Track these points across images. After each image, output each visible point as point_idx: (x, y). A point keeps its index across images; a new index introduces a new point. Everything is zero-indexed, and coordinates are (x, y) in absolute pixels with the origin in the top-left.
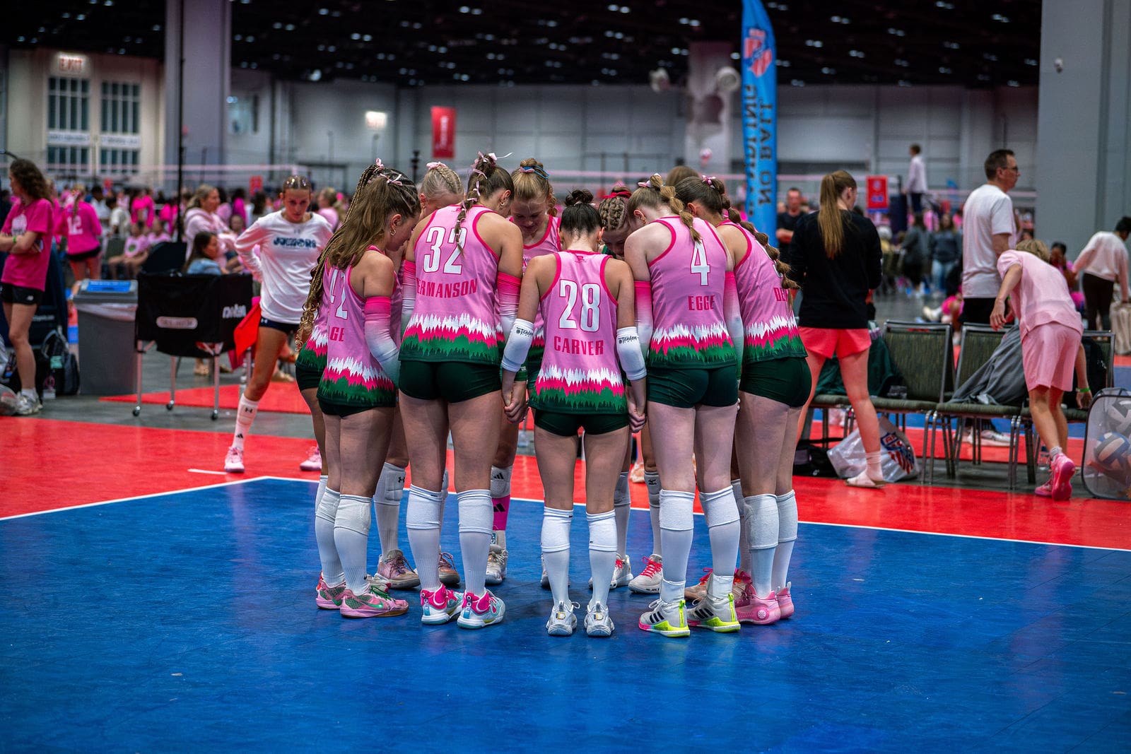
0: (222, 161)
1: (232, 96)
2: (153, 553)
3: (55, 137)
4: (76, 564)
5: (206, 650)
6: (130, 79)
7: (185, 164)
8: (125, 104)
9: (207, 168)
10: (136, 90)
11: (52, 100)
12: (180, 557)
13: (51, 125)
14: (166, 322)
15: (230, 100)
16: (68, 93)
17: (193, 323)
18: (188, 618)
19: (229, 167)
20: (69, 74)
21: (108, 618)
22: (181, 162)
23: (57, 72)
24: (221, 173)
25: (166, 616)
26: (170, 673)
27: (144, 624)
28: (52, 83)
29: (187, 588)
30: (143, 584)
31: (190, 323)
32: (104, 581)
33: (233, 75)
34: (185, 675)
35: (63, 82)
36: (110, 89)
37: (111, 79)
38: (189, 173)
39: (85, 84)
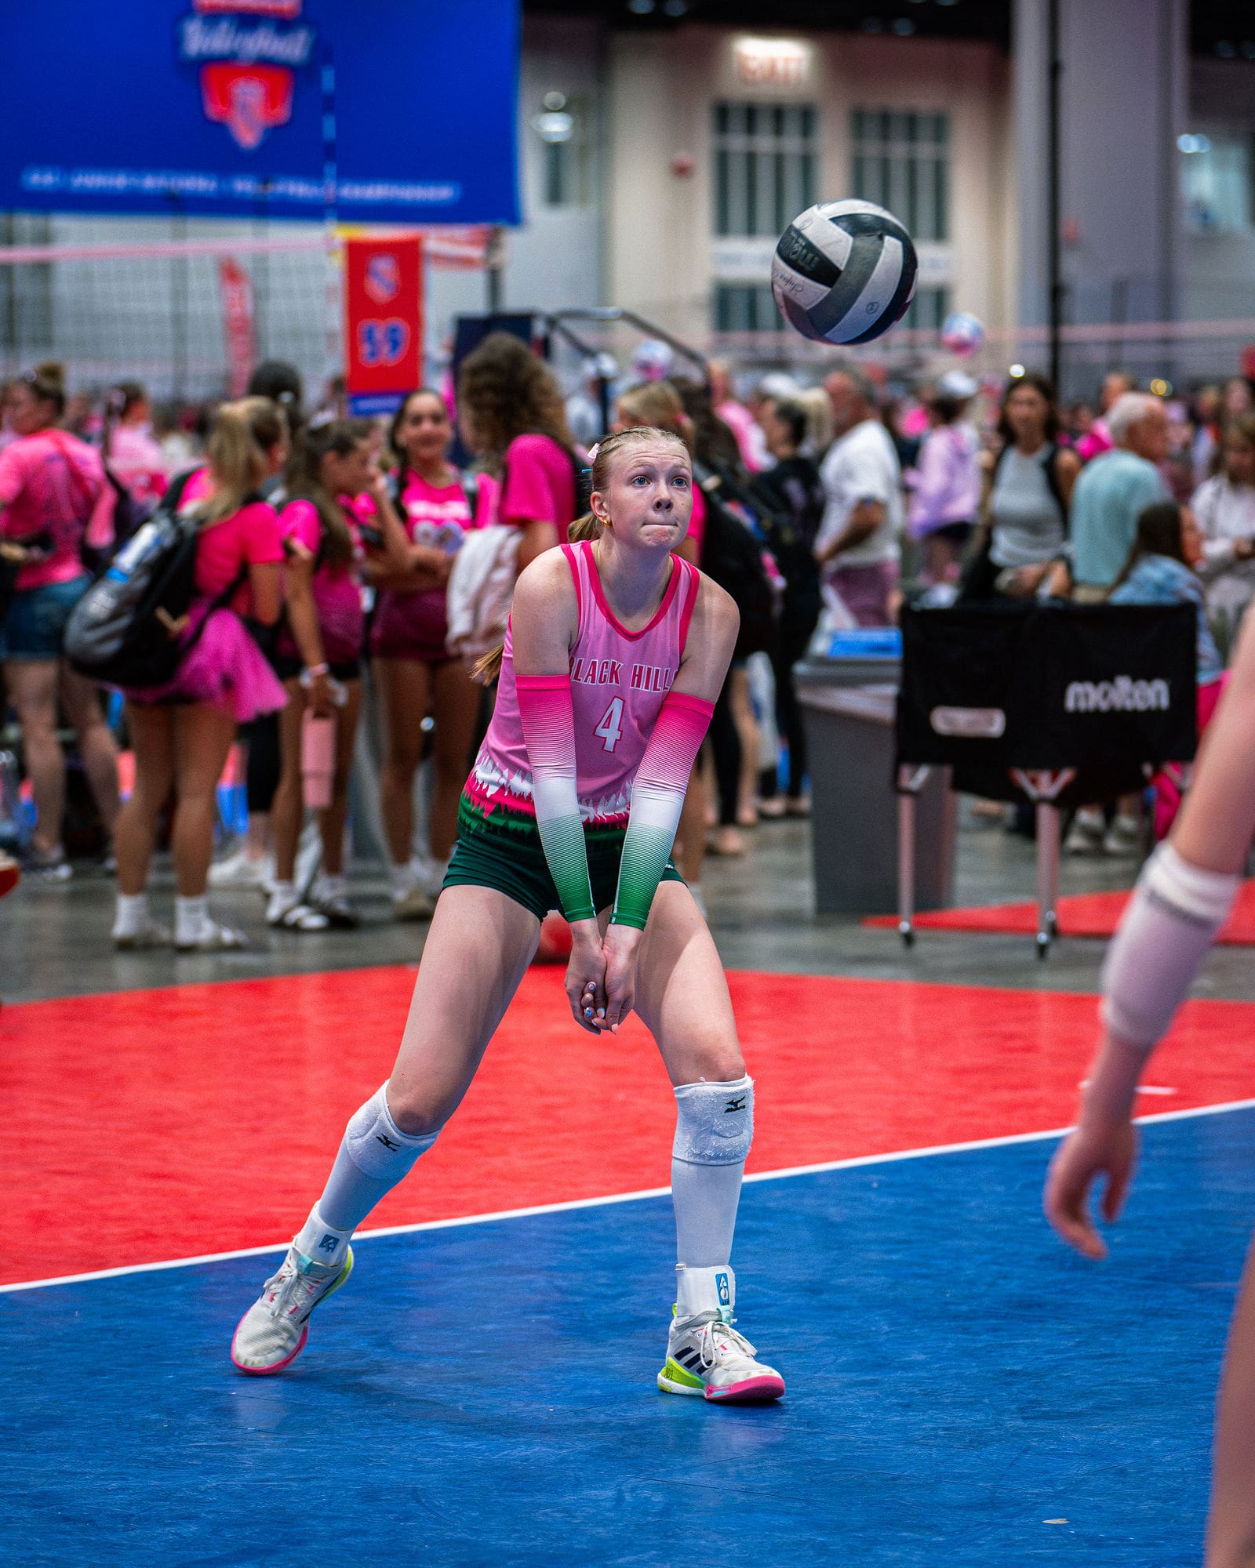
0: (1167, 311)
1: (1192, 132)
2: (995, 1268)
3: (736, 259)
4: (821, 1292)
5: (1122, 1472)
6: (923, 100)
7: (1071, 322)
8: (912, 166)
9: (1130, 330)
10: (940, 128)
11: (722, 160)
12: (1063, 1275)
13: (722, 228)
14: (950, 722)
15: (1189, 144)
16: (764, 143)
17: (994, 723)
18: (1082, 1406)
19: (1188, 328)
20: (764, 94)
21: (898, 1404)
22: (1056, 318)
23: (734, 90)
24: (1167, 341)
25: (1031, 1402)
26: (1041, 1518)
27: (980, 1416)
28: (722, 115)
29: (1079, 1342)
30: (978, 1334)
31: (991, 722)
32: (886, 1328)
33: (1196, 78)
34: (1073, 1522)
35: (751, 115)
36: (872, 127)
37: (874, 101)
38: (1080, 344)
39: (807, 117)
